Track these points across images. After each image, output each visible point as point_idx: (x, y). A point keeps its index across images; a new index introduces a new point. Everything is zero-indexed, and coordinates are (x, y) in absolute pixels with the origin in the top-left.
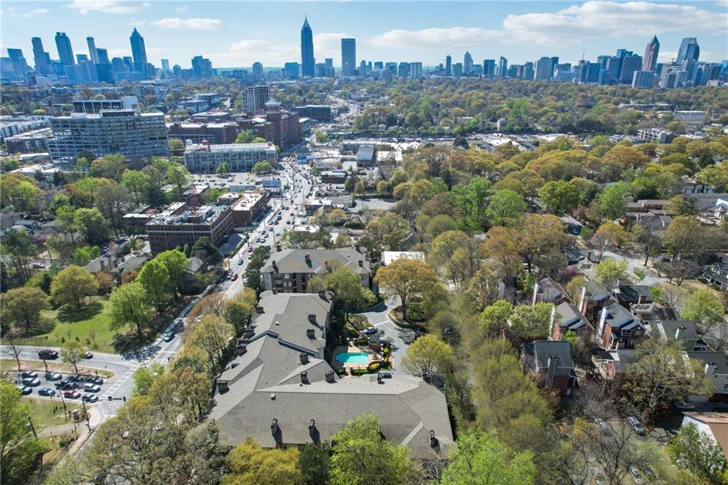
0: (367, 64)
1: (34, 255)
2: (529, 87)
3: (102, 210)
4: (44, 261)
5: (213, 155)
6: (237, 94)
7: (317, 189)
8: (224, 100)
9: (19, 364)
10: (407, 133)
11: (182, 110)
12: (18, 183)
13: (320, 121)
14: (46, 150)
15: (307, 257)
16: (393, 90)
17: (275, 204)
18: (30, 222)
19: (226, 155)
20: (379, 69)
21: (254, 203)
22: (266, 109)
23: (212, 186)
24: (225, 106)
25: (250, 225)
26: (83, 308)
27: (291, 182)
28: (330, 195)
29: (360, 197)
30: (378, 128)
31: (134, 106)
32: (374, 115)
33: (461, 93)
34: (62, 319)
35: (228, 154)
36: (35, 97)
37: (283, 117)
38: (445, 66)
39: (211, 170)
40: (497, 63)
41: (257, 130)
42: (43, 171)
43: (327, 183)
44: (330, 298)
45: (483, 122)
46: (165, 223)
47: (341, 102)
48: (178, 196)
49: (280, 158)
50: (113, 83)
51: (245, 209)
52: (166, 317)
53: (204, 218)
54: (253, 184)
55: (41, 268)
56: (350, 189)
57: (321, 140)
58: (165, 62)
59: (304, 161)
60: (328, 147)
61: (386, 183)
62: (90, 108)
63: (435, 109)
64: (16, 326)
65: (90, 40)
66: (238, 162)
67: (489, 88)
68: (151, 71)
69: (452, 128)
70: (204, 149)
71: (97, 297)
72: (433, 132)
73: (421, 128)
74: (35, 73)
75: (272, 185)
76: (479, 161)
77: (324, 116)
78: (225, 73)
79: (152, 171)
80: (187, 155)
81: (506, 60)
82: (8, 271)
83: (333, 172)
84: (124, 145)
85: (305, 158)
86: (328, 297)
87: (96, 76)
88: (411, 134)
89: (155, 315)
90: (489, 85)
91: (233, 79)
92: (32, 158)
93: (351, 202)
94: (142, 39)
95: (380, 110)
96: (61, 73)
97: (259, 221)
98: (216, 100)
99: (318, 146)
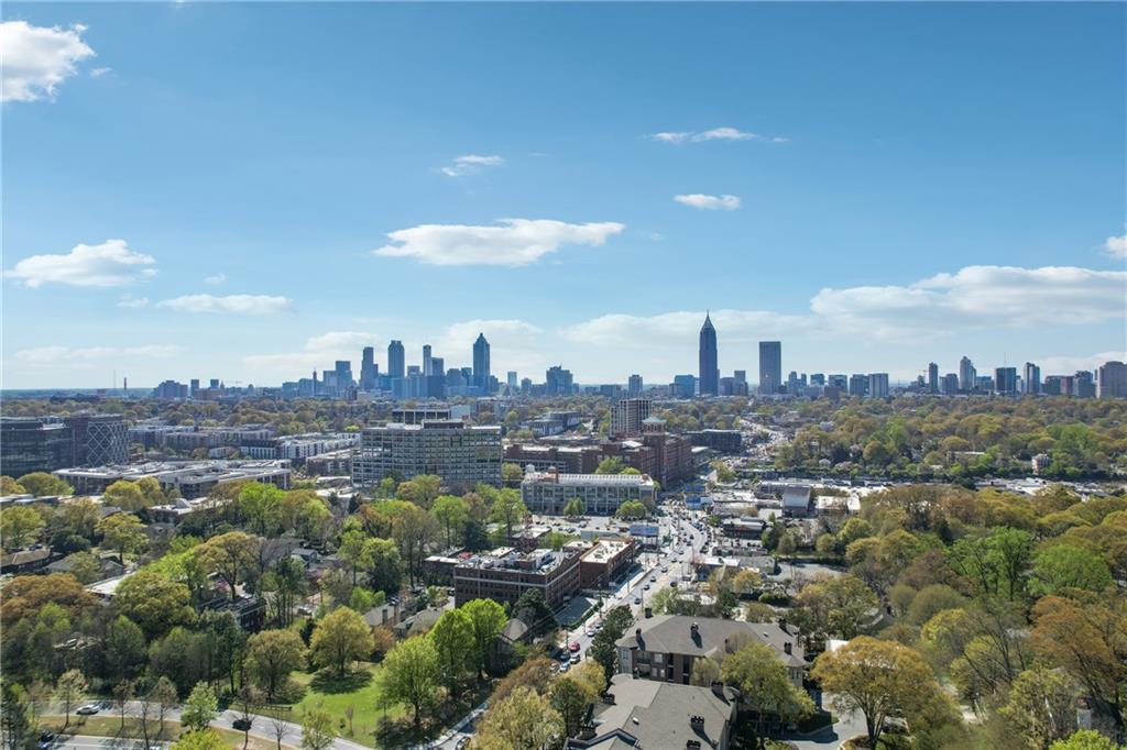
0: (799, 377)
1: (304, 595)
2: (1088, 408)
3: (399, 545)
4: (312, 605)
5: (562, 489)
6: (603, 413)
7: (716, 544)
8: (585, 422)
9: (247, 741)
10: (866, 473)
11: (526, 432)
12: (307, 501)
13: (725, 452)
14: (348, 473)
15: (694, 629)
16: (840, 413)
17: (647, 561)
18: (308, 552)
19: (580, 489)
20: (818, 385)
21: (615, 553)
22: (643, 428)
23: (555, 529)
24: (585, 429)
25: (606, 586)
26: (346, 676)
27: (674, 531)
28: (736, 554)
29: (787, 560)
30: (818, 465)
31: (464, 417)
32: (811, 447)
33: (959, 418)
34: (315, 686)
35: (583, 489)
36: (352, 413)
37: (667, 442)
38: (927, 381)
39: (557, 511)
40: (1021, 372)
41: (628, 458)
42: (340, 496)
43: (733, 537)
44: (732, 697)
45: (1004, 460)
46: (482, 567)
47: (758, 428)
48: (506, 539)
49: (660, 501)
50: (444, 399)
51: (600, 561)
52: (460, 705)
53: (538, 564)
54: (616, 531)
55: (307, 614)
56: (770, 546)
57: (724, 477)
58: (512, 375)
59: (697, 505)
60: (735, 488)
61: (834, 538)
62: (410, 418)
63: (915, 439)
64: (259, 686)
65: (427, 349)
66: (596, 501)
67: (1010, 411)
68: (493, 385)
69: (946, 467)
70: (549, 480)
71: (368, 664)
72: (913, 473)
73: (890, 467)
74: (358, 388)
75: (645, 532)
76: (1004, 509)
77: (730, 444)
78: (590, 390)
79: (474, 501)
80: (525, 487)
81: (1038, 368)
82: (267, 613)
83: (743, 520)
84: (443, 468)
85: (699, 501)
86: (729, 695)
87: (426, 390)
88: (874, 475)
89: (444, 700)
90: (1009, 407)
91: (601, 397)
92: (330, 482)
93: (772, 565)
94: (488, 346)
95: (822, 439)
96: (386, 388)
97: (621, 582)
98: (574, 421)
99: (719, 487)
